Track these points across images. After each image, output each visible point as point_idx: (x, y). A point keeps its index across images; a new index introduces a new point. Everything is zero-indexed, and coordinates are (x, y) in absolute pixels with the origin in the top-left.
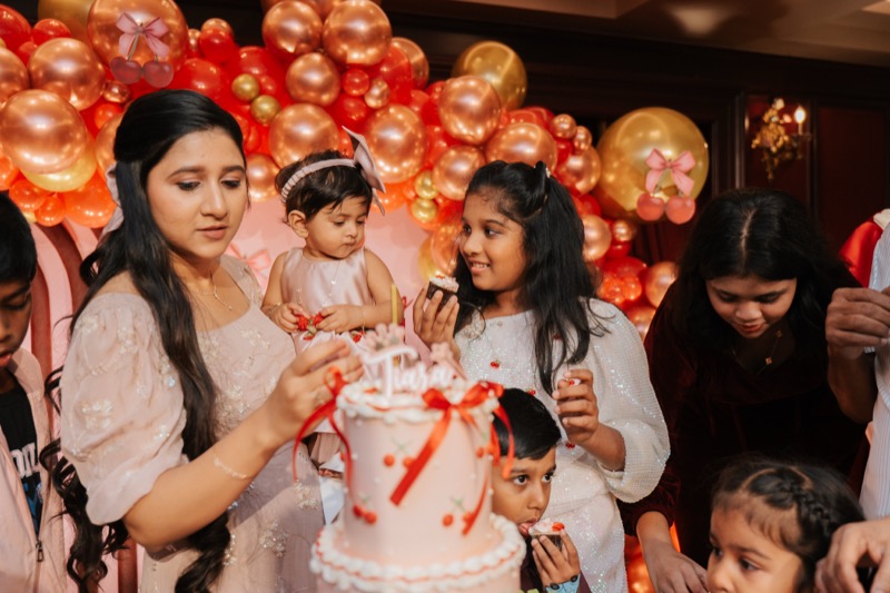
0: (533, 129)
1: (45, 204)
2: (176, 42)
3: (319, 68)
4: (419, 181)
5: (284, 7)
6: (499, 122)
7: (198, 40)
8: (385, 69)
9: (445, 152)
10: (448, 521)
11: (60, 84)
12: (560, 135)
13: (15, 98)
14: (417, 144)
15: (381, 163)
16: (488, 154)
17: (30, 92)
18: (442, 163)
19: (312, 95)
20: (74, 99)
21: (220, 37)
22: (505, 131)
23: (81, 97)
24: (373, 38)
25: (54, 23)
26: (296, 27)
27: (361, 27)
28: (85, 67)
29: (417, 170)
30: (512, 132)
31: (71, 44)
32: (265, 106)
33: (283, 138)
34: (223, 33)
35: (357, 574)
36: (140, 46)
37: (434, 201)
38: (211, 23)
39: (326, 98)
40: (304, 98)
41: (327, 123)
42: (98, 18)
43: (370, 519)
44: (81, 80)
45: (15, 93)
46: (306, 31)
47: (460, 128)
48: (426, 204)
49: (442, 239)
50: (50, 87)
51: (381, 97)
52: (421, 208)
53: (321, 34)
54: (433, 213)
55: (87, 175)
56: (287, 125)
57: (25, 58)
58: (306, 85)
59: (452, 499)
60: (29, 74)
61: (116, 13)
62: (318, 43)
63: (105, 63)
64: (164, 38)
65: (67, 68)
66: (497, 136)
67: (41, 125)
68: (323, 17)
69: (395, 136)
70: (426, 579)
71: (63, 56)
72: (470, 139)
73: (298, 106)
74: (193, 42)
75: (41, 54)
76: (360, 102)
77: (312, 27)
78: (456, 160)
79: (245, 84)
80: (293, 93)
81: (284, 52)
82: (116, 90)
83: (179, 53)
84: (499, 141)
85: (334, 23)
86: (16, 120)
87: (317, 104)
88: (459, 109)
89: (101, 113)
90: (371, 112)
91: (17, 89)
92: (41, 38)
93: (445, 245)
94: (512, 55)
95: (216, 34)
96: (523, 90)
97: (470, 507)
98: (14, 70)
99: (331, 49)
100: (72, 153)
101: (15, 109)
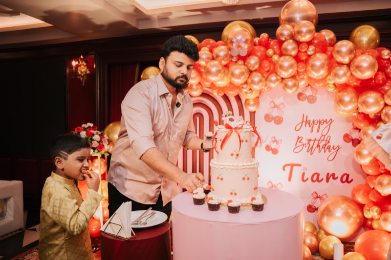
1: (219, 91)
2: (249, 42)
3: (292, 44)
4: (328, 77)
5: (282, 26)
6: (355, 55)
7: (259, 41)
8: (316, 41)
9: (335, 67)
10: (232, 155)
11: (220, 58)
12: (384, 57)
13: (209, 63)
14: (325, 65)
15: (314, 73)
16: (351, 67)
17: (212, 61)
18: (334, 71)
19: (289, 53)
20: (223, 62)
21: (264, 39)
23: (225, 61)
24: (309, 32)
25: (221, 42)
26: (286, 32)
27: (305, 29)
28: (226, 53)
29: (327, 74)
30: (359, 58)
31: (223, 47)
32: (276, 58)
37: (334, 84)
38: (263, 35)
39: (294, 53)
40: (287, 54)
41: (293, 61)
42: (230, 39)
44: (226, 56)
46: (289, 33)
47: (339, 59)
48: (332, 86)
49: (337, 97)
50: (217, 59)
51: (312, 50)
52: (329, 87)
53: (293, 33)
54: (334, 88)
55: (228, 82)
57: (213, 53)
58: (286, 49)
60: (213, 57)
62: (292, 37)
63: (231, 52)
64: (246, 42)
65: (222, 54)
66: (354, 60)
69: (318, 63)
71: (221, 51)
73: (284, 57)
74: (257, 41)
75: (216, 51)
76: (305, 54)
77: (290, 31)
78: (339, 70)
79: (270, 52)
80: (283, 53)
81: (282, 40)
82: (234, 58)
83: (250, 45)
84: (355, 62)
86: (208, 69)
87: (290, 55)
89: (231, 64)
90: (309, 56)
91: (210, 60)
92: (217, 46)
93: (338, 99)
96: (378, 41)
98: (209, 56)
99: (295, 38)
100: (221, 76)
101: (208, 66)
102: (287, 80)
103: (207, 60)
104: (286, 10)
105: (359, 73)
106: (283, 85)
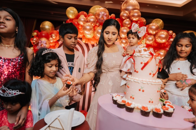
0: (165, 32)
3: (128, 21)
4: (142, 40)
5: (124, 12)
6: (158, 31)
7: (110, 17)
8: (139, 22)
9: (148, 36)
10: (150, 74)
11: (91, 22)
12: (170, 34)
13: (85, 24)
16: (155, 37)
17: (87, 23)
18: (147, 38)
19: (126, 25)
20: (92, 25)
22: (159, 32)
23: (93, 24)
24: (138, 16)
25: (91, 14)
26: (125, 15)
27: (136, 14)
28: (94, 20)
30: (160, 33)
33: (121, 32)
34: (114, 16)
35: (134, 79)
36: (102, 17)
39: (129, 26)
42: (97, 13)
43: (137, 72)
44: (94, 22)
45: (85, 23)
46: (127, 16)
47: (151, 32)
53: (129, 16)
55: (92, 36)
56: (122, 30)
57: (87, 19)
58: (125, 24)
59: (151, 71)
60: (87, 21)
61: (100, 12)
62: (129, 17)
63: (97, 20)
64: (106, 16)
66: (158, 33)
67: (88, 28)
68: (130, 14)
70: (146, 81)
71: (92, 18)
72: (152, 34)
73: (124, 27)
75: (89, 18)
77: (128, 15)
78: (149, 37)
80: (123, 25)
81: (123, 19)
82: (98, 24)
83: (107, 18)
84: (158, 34)
85: (131, 14)
86: (85, 27)
87: (127, 27)
88: (151, 29)
89: (96, 27)
91: (85, 22)
94: (162, 21)
95: (113, 16)
96: (163, 27)
97: (154, 73)
98: (85, 20)
99: (130, 18)
100: (91, 32)
101: (85, 25)
102: (123, 39)
103: (84, 22)
104: (125, 4)
105: (159, 39)
106: (120, 41)
